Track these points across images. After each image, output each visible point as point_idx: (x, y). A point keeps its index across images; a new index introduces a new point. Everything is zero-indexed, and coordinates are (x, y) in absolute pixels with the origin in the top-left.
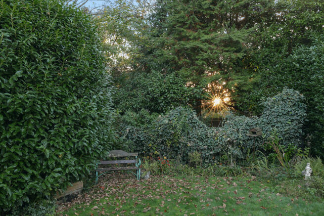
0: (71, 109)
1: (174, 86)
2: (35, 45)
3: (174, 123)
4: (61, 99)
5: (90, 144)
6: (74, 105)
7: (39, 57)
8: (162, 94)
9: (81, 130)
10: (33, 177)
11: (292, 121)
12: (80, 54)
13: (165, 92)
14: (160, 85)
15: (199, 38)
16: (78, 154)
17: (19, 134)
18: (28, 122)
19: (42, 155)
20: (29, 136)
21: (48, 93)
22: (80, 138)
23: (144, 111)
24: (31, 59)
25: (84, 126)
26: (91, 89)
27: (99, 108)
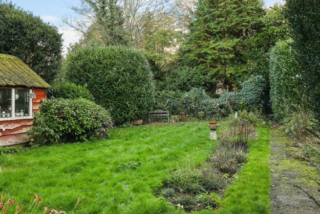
0: (136, 91)
1: (195, 76)
2: (124, 71)
3: (191, 96)
4: (132, 87)
5: (143, 103)
6: (137, 89)
7: (125, 73)
8: (189, 80)
9: (140, 98)
10: (125, 113)
11: (254, 94)
12: (139, 71)
13: (190, 80)
14: (188, 75)
15: (208, 46)
16: (139, 107)
17: (120, 99)
18: (123, 95)
19: (127, 107)
20: (123, 100)
21: (128, 86)
22: (139, 101)
23: (178, 91)
24: (123, 75)
25: (141, 97)
26: (143, 83)
27: (147, 90)
